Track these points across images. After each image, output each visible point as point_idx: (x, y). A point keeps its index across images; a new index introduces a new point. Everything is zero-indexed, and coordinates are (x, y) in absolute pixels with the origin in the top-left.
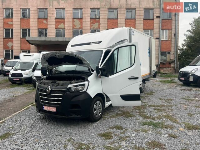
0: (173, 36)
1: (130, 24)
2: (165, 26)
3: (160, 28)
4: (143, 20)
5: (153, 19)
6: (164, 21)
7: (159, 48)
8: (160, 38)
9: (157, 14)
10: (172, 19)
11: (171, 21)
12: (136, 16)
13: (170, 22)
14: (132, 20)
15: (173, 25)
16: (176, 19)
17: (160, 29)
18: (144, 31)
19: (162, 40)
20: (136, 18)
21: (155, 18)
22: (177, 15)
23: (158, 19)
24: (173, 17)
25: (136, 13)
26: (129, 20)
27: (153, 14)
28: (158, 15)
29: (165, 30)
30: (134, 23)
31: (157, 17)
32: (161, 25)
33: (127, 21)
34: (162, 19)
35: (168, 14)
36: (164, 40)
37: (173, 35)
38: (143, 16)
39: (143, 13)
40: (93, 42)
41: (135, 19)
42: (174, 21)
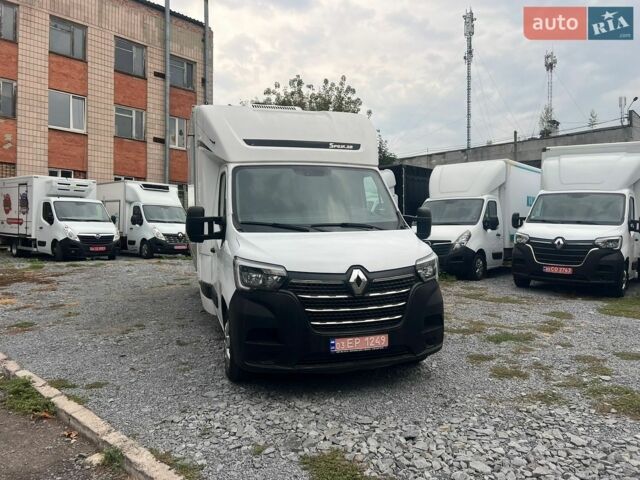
1: (64, 75)
2: (179, 106)
3: (165, 111)
4: (112, 71)
5: (144, 78)
6: (175, 90)
7: (165, 170)
8: (167, 141)
9: (154, 64)
10: (194, 92)
11: (192, 95)
12: (89, 53)
13: (191, 99)
14: (73, 62)
16: (205, 93)
17: (168, 115)
18: (116, 108)
19: (172, 146)
20: (89, 59)
21: (150, 75)
22: (207, 85)
23: (159, 81)
24: (199, 88)
25: (89, 42)
26: (61, 59)
27: (144, 62)
28: (159, 69)
29: (177, 120)
30: (82, 76)
31: (157, 74)
32: (168, 101)
33: (55, 59)
34: (171, 86)
35: (185, 75)
36: (176, 147)
38: (113, 60)
39: (113, 49)
40: (335, 144)
41: (84, 60)
42: (199, 99)
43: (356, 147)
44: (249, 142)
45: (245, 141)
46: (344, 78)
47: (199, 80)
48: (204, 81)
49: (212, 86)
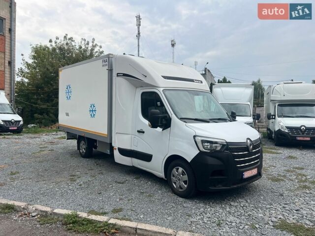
0: (7, 64)
10: (4, 36)
13: (2, 39)
15: (6, 45)
16: (11, 37)
22: (12, 32)
40: (195, 80)
42: (8, 40)
43: (202, 82)
44: (165, 77)
46: (94, 39)
47: (7, 29)
48: (10, 30)
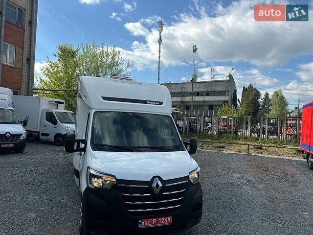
0: (25, 61)
2: (11, 36)
6: (9, 25)
8: (1, 59)
10: (23, 28)
11: (21, 30)
15: (25, 39)
17: (2, 41)
19: (4, 63)
22: (33, 26)
29: (9, 45)
34: (6, 21)
35: (17, 16)
36: (8, 64)
37: (25, 59)
42: (27, 34)
43: (161, 103)
44: (105, 98)
45: (102, 97)
47: (27, 21)
48: (30, 23)
49: (36, 27)
